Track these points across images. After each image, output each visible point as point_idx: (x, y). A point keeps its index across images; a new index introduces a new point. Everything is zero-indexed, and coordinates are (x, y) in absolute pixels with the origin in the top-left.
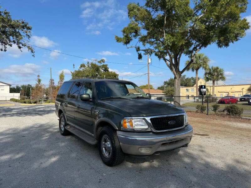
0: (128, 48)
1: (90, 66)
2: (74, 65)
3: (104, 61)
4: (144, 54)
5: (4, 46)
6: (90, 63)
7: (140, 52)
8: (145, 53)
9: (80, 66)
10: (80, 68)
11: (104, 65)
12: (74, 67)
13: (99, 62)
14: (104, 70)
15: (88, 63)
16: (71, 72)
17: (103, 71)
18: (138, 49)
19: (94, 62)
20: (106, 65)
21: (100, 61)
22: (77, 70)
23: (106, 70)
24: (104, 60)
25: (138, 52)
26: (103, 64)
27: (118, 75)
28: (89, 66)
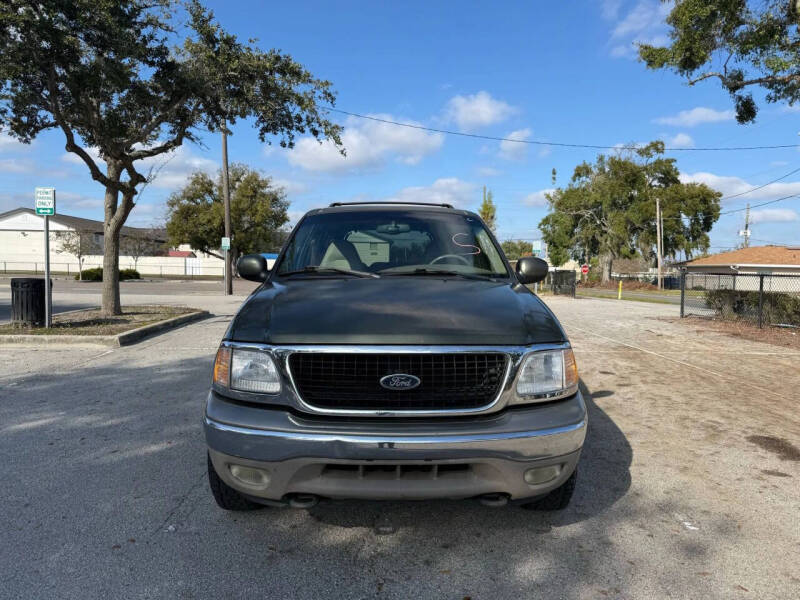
0: (692, 84)
1: (607, 169)
2: (554, 173)
3: (660, 146)
4: (769, 98)
5: (288, 133)
6: (606, 159)
7: (744, 92)
8: (773, 95)
9: (573, 173)
10: (574, 180)
11: (659, 162)
12: (554, 178)
13: (642, 152)
14: (661, 180)
15: (601, 159)
16: (548, 196)
17: (655, 183)
18: (735, 82)
19: (624, 156)
20: (670, 161)
21: (648, 148)
22: (565, 187)
23: (669, 177)
24: (662, 143)
25: (737, 93)
26: (656, 157)
27: (720, 195)
28: (602, 170)
